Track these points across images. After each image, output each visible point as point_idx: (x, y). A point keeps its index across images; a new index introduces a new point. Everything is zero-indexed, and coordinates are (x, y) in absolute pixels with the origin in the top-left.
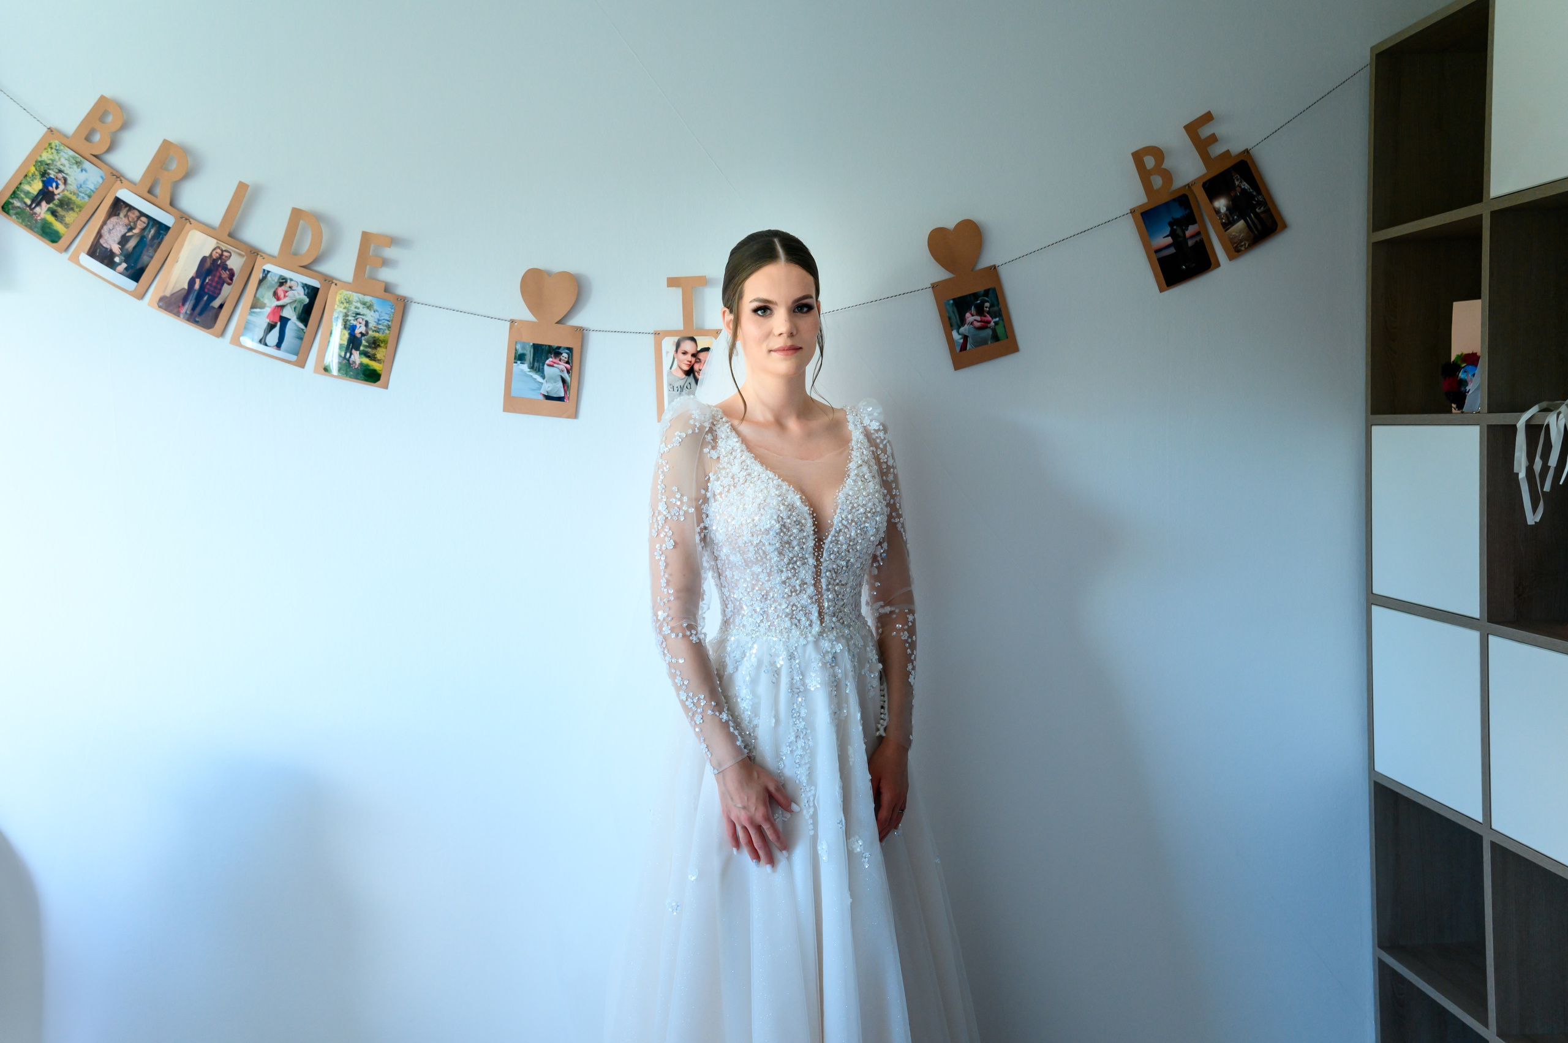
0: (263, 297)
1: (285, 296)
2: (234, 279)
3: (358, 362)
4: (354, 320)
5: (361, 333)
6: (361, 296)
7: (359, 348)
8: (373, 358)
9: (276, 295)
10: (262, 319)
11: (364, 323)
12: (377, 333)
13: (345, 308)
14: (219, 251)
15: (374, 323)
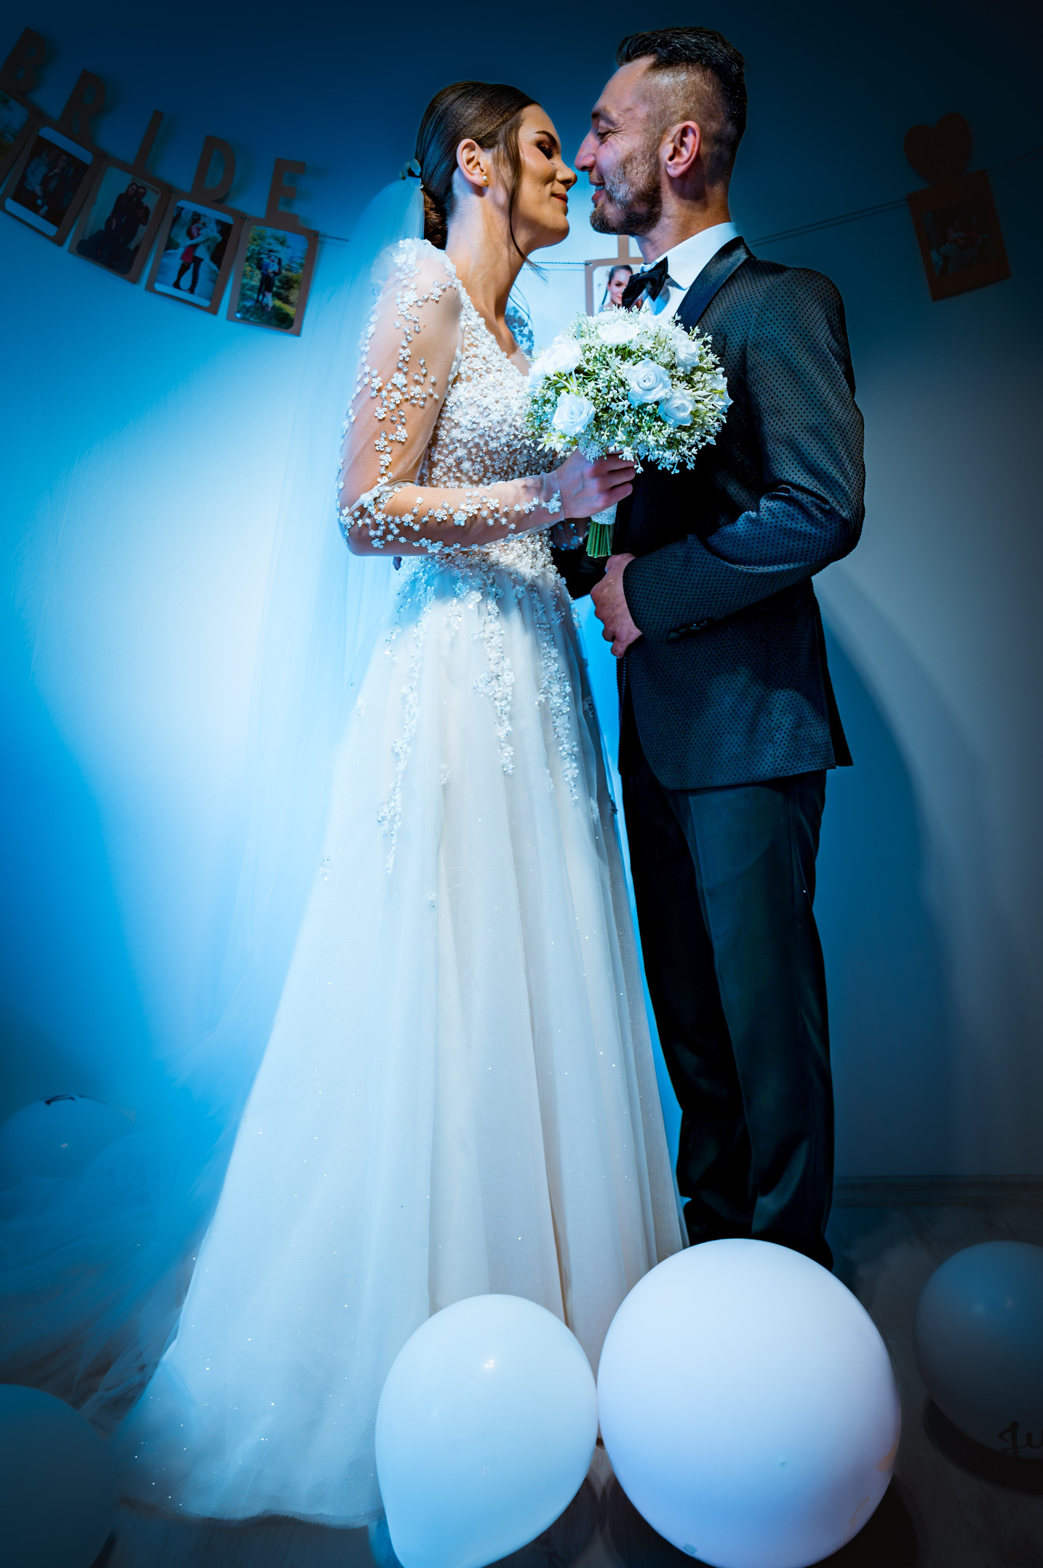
0: (177, 237)
1: (199, 235)
2: (150, 218)
3: (271, 305)
4: (267, 258)
5: (274, 272)
6: (275, 231)
7: (273, 289)
8: (286, 301)
9: (190, 235)
10: (175, 260)
11: (277, 261)
12: (290, 272)
13: (257, 246)
14: (134, 187)
15: (287, 261)
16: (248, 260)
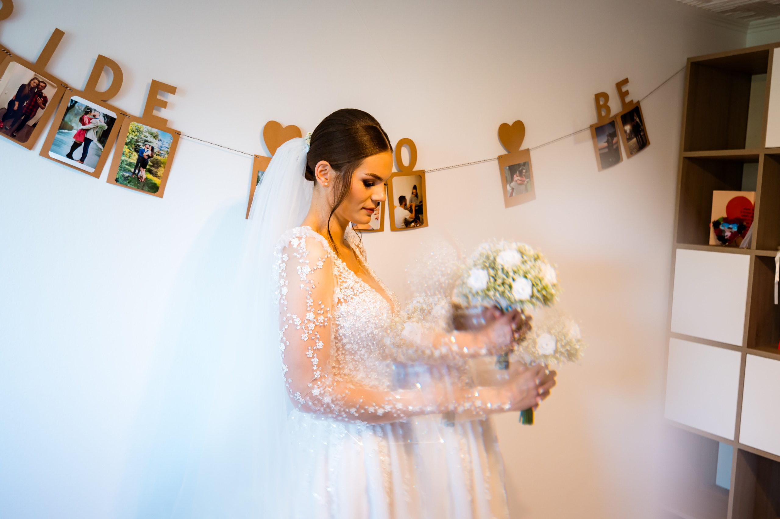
0: (71, 121)
1: (89, 123)
2: (47, 104)
3: (144, 177)
4: (143, 146)
5: (148, 155)
6: (149, 128)
7: (146, 166)
8: (155, 175)
9: (82, 121)
10: (69, 138)
11: (150, 148)
12: (160, 157)
13: (135, 136)
14: (36, 81)
15: (158, 149)
16: (127, 144)
